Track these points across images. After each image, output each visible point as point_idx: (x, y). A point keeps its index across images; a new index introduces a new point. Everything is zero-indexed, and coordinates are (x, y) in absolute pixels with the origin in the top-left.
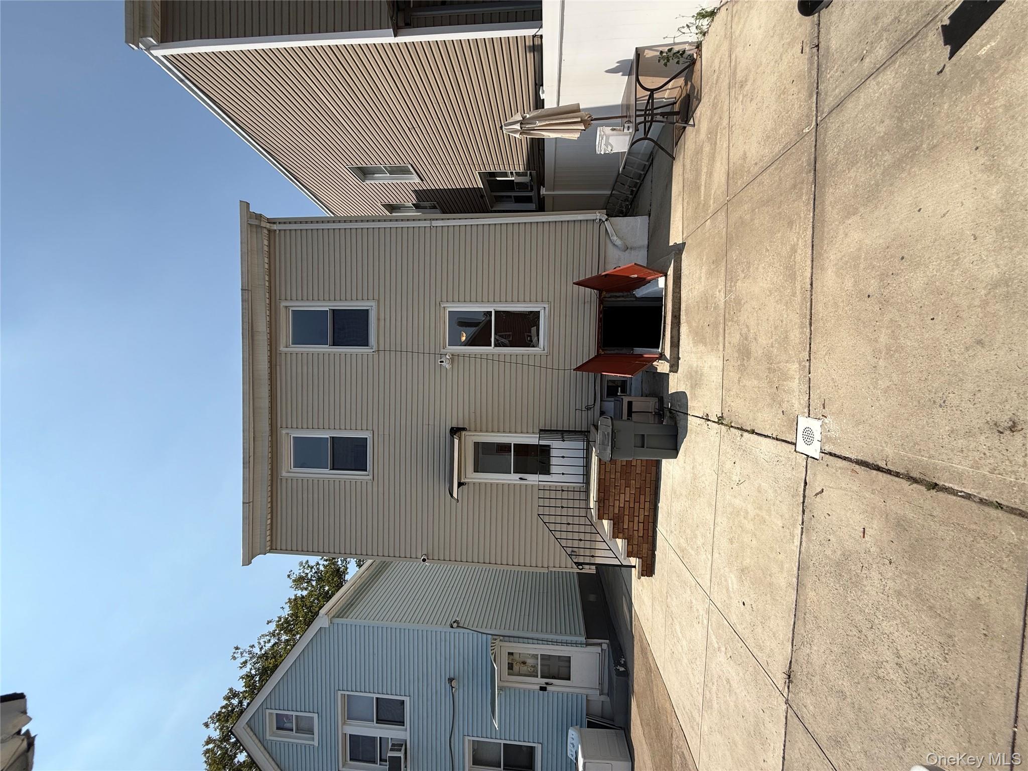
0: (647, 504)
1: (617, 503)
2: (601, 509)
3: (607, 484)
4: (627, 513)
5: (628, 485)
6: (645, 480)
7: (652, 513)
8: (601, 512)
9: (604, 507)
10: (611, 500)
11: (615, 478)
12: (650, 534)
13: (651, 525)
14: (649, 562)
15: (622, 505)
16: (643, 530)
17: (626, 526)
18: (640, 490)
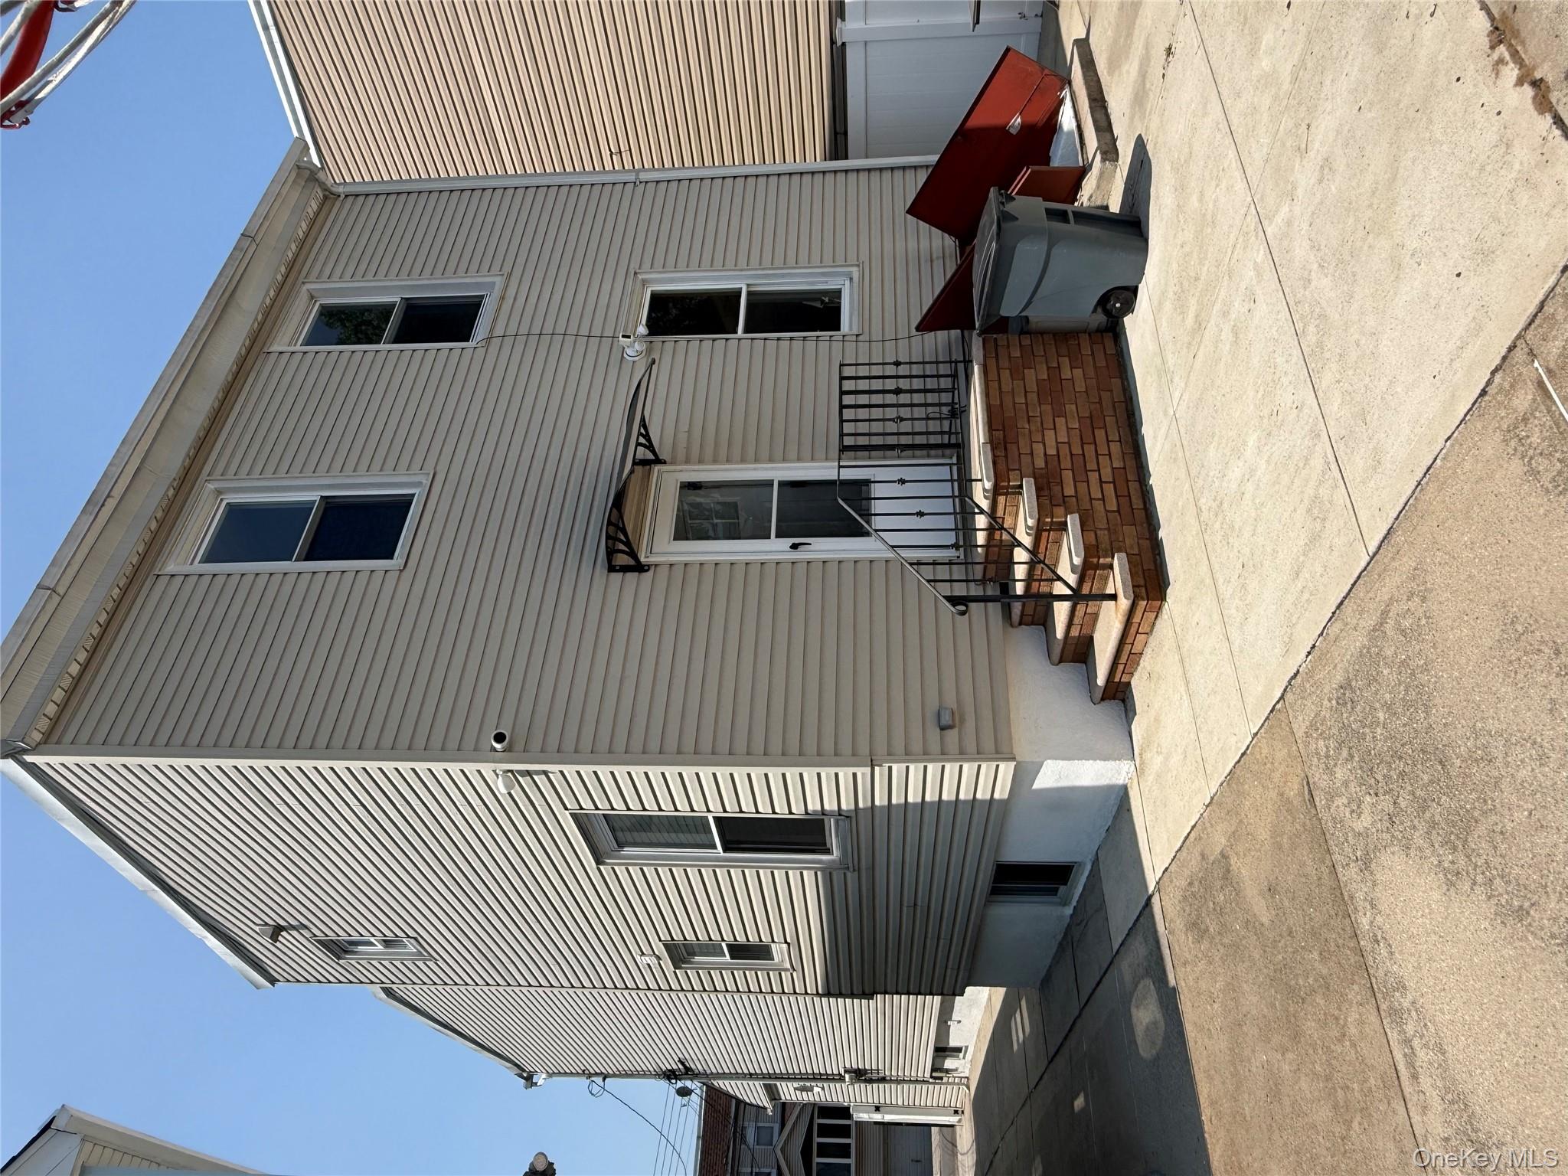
0: (1115, 448)
1: (1038, 449)
2: (1001, 462)
3: (1010, 413)
4: (1066, 463)
5: (1059, 413)
6: (1100, 402)
7: (1131, 463)
8: (1002, 466)
9: (1006, 456)
10: (1022, 443)
11: (1026, 403)
12: (1137, 503)
13: (1134, 486)
14: (1148, 565)
15: (1052, 451)
16: (1117, 496)
17: (1069, 491)
18: (1092, 422)
